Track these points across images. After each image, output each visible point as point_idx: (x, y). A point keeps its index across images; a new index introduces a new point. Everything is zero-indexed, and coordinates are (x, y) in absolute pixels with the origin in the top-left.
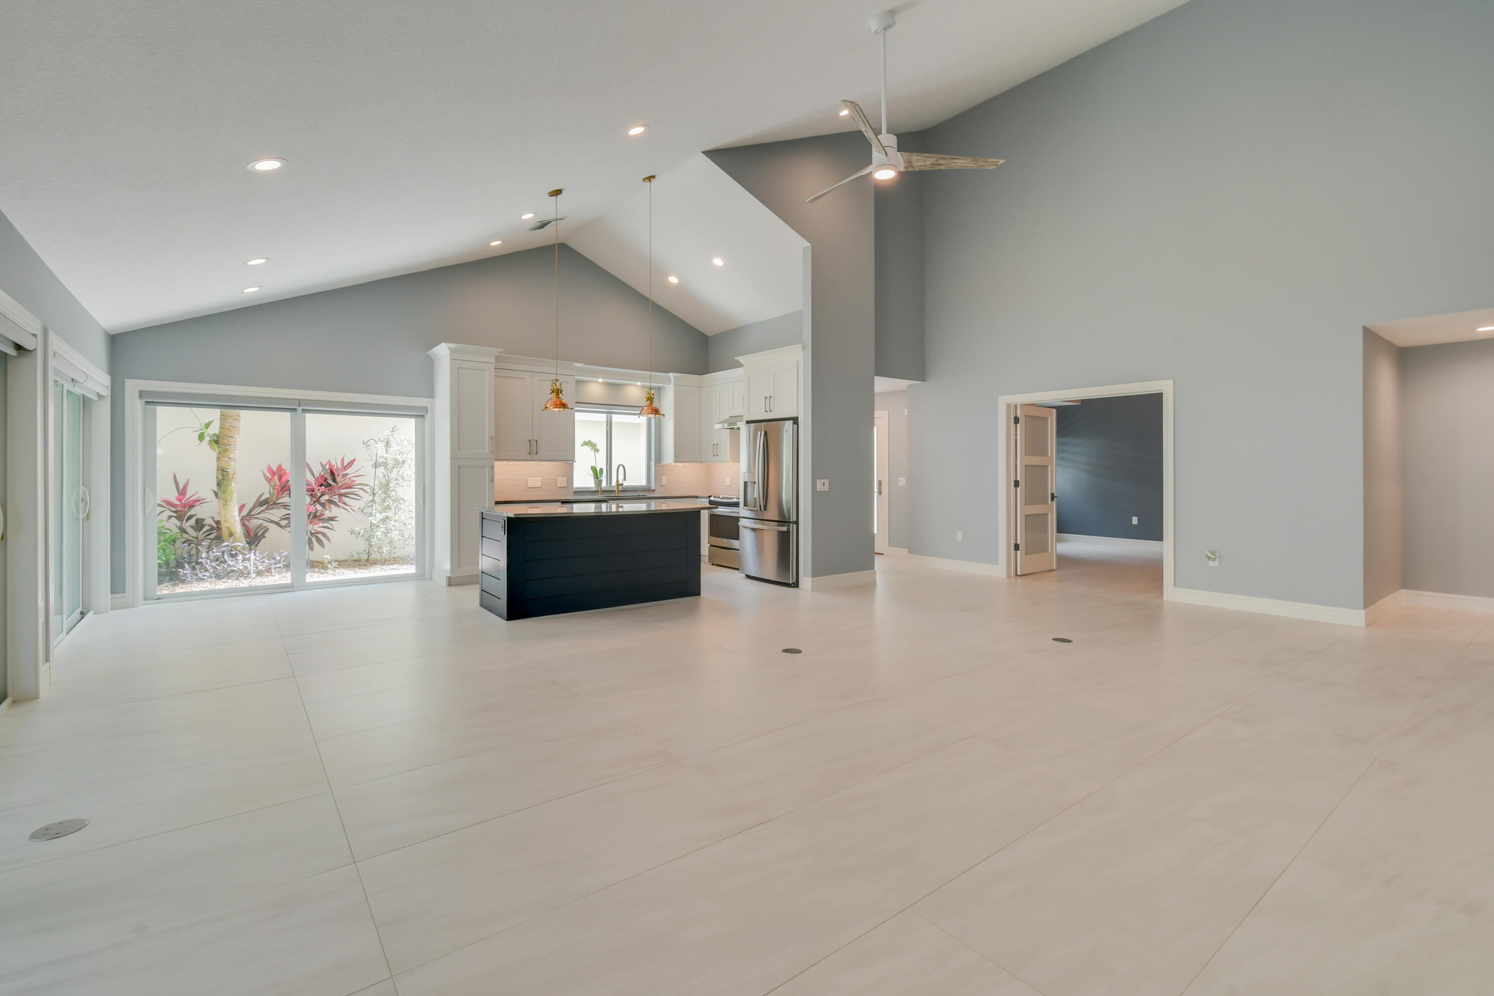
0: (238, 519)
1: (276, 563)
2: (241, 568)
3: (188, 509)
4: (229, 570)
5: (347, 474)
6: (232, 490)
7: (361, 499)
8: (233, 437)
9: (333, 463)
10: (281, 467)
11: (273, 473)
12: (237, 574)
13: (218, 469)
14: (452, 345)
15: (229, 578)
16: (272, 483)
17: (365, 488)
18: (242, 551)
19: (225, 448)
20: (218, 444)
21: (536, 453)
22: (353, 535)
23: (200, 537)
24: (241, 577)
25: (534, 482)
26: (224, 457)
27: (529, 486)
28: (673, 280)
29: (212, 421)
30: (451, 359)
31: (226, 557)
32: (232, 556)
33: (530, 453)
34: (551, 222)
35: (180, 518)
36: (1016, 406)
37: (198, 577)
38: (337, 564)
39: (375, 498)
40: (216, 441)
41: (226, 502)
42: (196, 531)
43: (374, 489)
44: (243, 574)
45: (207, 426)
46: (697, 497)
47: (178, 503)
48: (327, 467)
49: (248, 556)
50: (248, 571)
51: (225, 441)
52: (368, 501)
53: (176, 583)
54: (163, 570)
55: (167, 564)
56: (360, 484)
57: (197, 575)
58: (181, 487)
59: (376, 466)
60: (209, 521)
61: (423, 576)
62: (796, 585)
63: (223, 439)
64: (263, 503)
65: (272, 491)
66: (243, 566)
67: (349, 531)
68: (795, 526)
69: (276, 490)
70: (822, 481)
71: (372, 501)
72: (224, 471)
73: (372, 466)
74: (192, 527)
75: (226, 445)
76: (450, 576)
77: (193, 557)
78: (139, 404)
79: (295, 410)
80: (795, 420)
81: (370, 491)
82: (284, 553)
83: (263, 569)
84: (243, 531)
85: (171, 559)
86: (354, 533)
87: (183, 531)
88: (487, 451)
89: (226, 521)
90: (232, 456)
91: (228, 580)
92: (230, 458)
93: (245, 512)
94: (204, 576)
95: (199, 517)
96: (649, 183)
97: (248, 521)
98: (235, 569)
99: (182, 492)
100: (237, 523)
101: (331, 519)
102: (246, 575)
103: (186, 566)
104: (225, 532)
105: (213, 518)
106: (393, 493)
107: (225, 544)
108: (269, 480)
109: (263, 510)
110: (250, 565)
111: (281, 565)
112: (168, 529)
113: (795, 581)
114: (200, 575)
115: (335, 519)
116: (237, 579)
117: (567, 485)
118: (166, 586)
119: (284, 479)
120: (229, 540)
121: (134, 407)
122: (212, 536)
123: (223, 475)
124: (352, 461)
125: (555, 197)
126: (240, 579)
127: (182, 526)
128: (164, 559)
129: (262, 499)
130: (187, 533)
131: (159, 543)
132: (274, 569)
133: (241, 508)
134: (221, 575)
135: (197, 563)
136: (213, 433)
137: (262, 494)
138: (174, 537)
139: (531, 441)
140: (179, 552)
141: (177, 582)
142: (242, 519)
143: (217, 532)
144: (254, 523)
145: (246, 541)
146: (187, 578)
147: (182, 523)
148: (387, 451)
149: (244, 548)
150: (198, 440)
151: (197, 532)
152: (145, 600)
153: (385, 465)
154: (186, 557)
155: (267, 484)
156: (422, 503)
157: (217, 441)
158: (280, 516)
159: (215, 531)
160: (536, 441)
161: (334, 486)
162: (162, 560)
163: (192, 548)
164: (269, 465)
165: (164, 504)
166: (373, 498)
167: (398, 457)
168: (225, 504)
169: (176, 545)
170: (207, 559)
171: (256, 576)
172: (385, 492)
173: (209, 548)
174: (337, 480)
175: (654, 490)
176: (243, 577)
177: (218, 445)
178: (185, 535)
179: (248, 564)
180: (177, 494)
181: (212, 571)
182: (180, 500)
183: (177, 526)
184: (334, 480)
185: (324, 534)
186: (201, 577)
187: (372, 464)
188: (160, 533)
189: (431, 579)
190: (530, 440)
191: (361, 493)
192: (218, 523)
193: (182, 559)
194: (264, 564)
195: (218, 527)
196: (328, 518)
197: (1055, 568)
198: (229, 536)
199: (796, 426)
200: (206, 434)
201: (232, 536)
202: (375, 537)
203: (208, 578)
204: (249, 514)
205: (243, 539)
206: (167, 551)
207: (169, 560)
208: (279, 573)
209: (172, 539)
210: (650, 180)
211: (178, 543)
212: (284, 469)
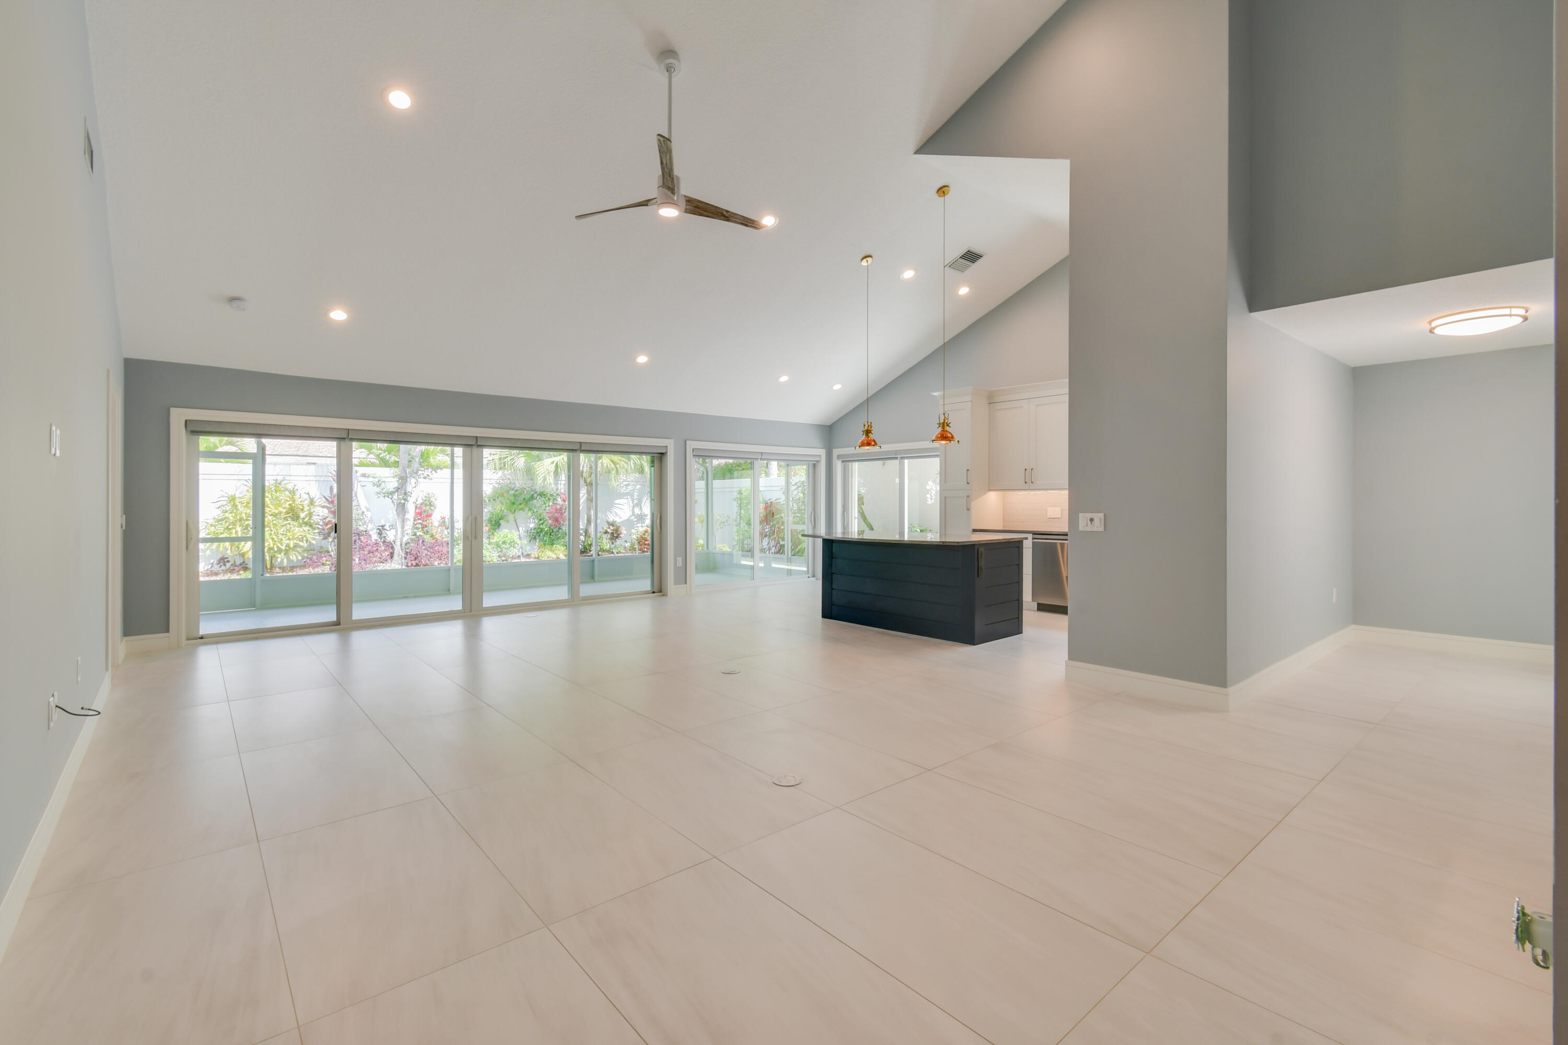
21: (1032, 482)
27: (1048, 517)
70: (1089, 515)
88: (965, 482)
121: (838, 466)
160: (1032, 469)
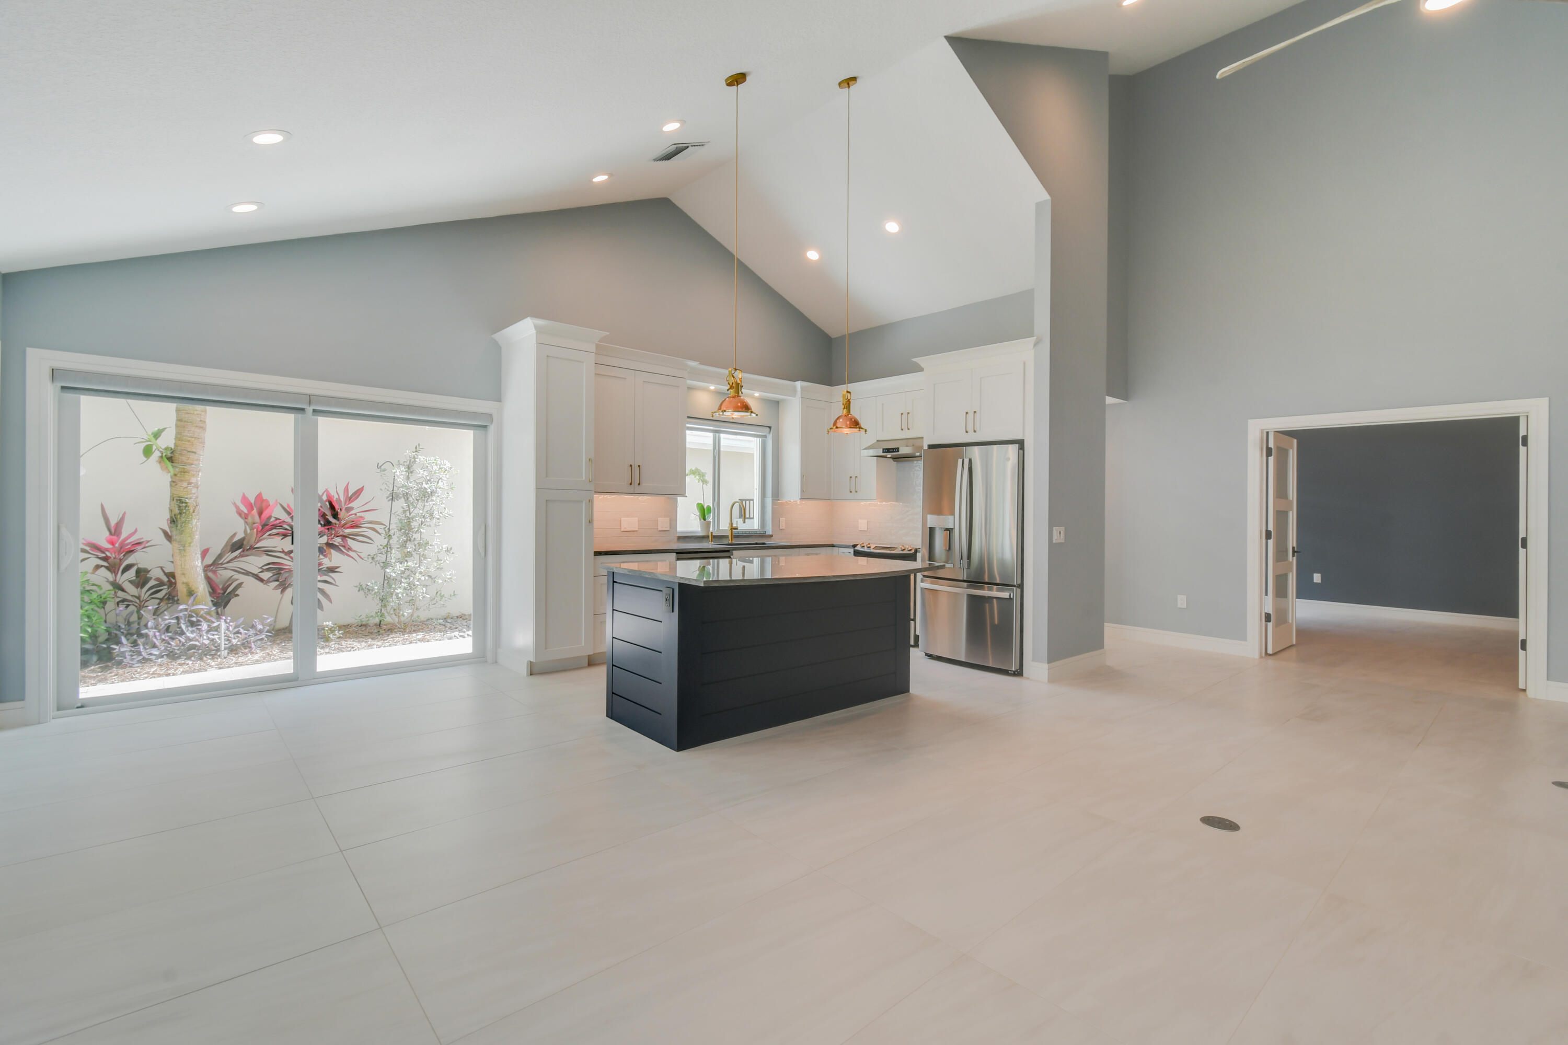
0: (200, 570)
1: (257, 634)
2: (207, 642)
3: (124, 555)
4: (188, 644)
5: (352, 509)
6: (194, 530)
7: (370, 541)
8: (195, 453)
9: (333, 493)
10: (262, 497)
11: (250, 507)
12: (200, 651)
13: (172, 499)
14: (541, 322)
15: (189, 658)
16: (250, 520)
17: (377, 527)
18: (208, 617)
19: (184, 468)
20: (172, 462)
21: (639, 484)
22: (361, 592)
23: (143, 595)
24: (206, 655)
25: (630, 523)
26: (181, 481)
27: (623, 529)
28: (813, 255)
29: (164, 429)
30: (538, 343)
31: (183, 627)
32: (192, 624)
33: (631, 484)
34: (688, 147)
35: (112, 569)
36: (1268, 433)
37: (141, 657)
38: (342, 634)
39: (391, 542)
40: (170, 458)
41: (184, 546)
42: (137, 588)
43: (389, 529)
44: (210, 652)
45: (157, 435)
46: (833, 546)
47: (110, 546)
48: (325, 498)
49: (215, 625)
50: (216, 647)
51: (183, 458)
52: (381, 545)
53: (108, 666)
54: (88, 646)
55: (94, 637)
56: (371, 522)
57: (139, 653)
58: (113, 523)
59: (393, 497)
60: (156, 573)
61: (483, 657)
62: (1019, 673)
63: (181, 454)
64: (238, 546)
65: (249, 531)
66: (208, 639)
67: (356, 587)
68: (1019, 590)
69: (255, 530)
70: (1059, 529)
71: (386, 546)
72: (181, 502)
73: (387, 497)
74: (131, 582)
75: (185, 464)
76: (533, 660)
77: (132, 626)
78: (50, 391)
79: (303, 410)
80: (1021, 444)
81: (384, 532)
82: (268, 619)
83: (239, 643)
84: (208, 588)
85: (99, 629)
86: (363, 589)
87: (118, 587)
88: (584, 478)
89: (184, 574)
90: (193, 480)
91: (187, 662)
92: (190, 483)
93: (209, 560)
94: (151, 654)
95: (141, 566)
96: (847, 89)
97: (214, 572)
98: (197, 643)
99: (115, 531)
100: (200, 577)
101: (332, 570)
102: (213, 652)
103: (124, 640)
104: (181, 589)
105: (162, 568)
106: (416, 536)
107: (181, 607)
108: (245, 517)
109: (236, 557)
110: (219, 638)
111: (264, 636)
112: (93, 585)
113: (1018, 667)
114: (144, 654)
115: (336, 570)
116: (201, 659)
117: (670, 528)
118: (93, 671)
119: (265, 515)
120: (188, 601)
121: (41, 395)
122: (160, 595)
123: (180, 507)
124: (359, 489)
125: (735, 87)
126: (205, 658)
127: (116, 580)
128: (89, 630)
129: (236, 539)
130: (123, 590)
131: (82, 608)
132: (254, 642)
133: (204, 553)
134: (176, 654)
135: (140, 635)
136: (165, 446)
137: (235, 535)
138: (104, 596)
139: (633, 466)
140: (111, 618)
141: (110, 664)
142: (206, 568)
143: (168, 589)
144: (224, 574)
145: (212, 601)
146: (126, 658)
147: (116, 576)
148: (408, 478)
149: (209, 613)
150: (142, 455)
151: (139, 589)
152: (58, 709)
153: (406, 496)
154: (123, 627)
155: (242, 521)
156: (482, 550)
157: (172, 457)
158: (260, 566)
159: (166, 587)
160: (639, 466)
161: (336, 524)
162: (86, 632)
163: (131, 613)
164: (244, 495)
165: (88, 549)
166: (388, 542)
167: (425, 485)
168: (183, 549)
169: (106, 607)
170: (155, 628)
171: (228, 653)
172: (407, 535)
173: (156, 613)
174: (339, 516)
175: (772, 536)
176: (210, 655)
177: (173, 464)
178: (120, 593)
179: (216, 637)
180: (107, 533)
181: (163, 648)
182: (112, 543)
183: (108, 581)
184: (335, 515)
185: (322, 591)
186: (147, 657)
187: (387, 495)
188: (85, 592)
189: (496, 662)
190: (631, 466)
191: (370, 533)
192: (171, 575)
193: (116, 630)
194: (239, 635)
195: (169, 581)
196: (327, 568)
197: (1294, 643)
198: (187, 596)
199: (1021, 452)
200: (154, 448)
201: (193, 595)
202: (394, 597)
203: (157, 659)
204: (214, 563)
205: (209, 599)
206: (94, 619)
207: (97, 631)
208: (263, 648)
209: (102, 599)
210: (848, 84)
211: (110, 605)
212: (266, 500)
